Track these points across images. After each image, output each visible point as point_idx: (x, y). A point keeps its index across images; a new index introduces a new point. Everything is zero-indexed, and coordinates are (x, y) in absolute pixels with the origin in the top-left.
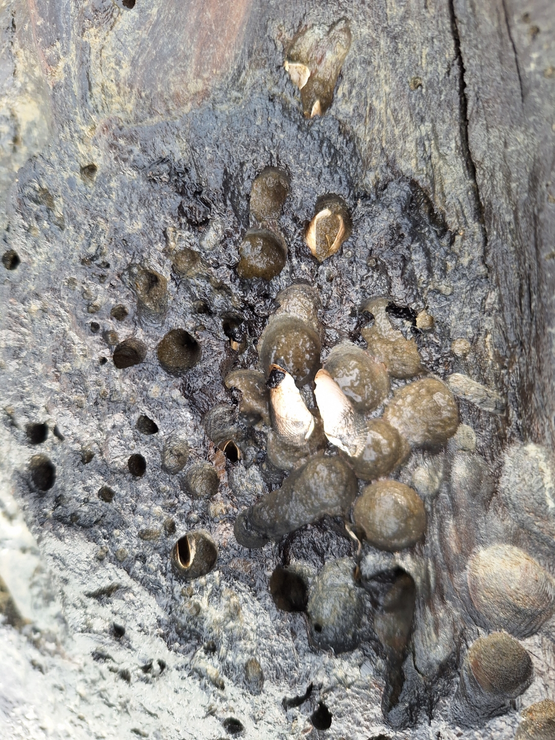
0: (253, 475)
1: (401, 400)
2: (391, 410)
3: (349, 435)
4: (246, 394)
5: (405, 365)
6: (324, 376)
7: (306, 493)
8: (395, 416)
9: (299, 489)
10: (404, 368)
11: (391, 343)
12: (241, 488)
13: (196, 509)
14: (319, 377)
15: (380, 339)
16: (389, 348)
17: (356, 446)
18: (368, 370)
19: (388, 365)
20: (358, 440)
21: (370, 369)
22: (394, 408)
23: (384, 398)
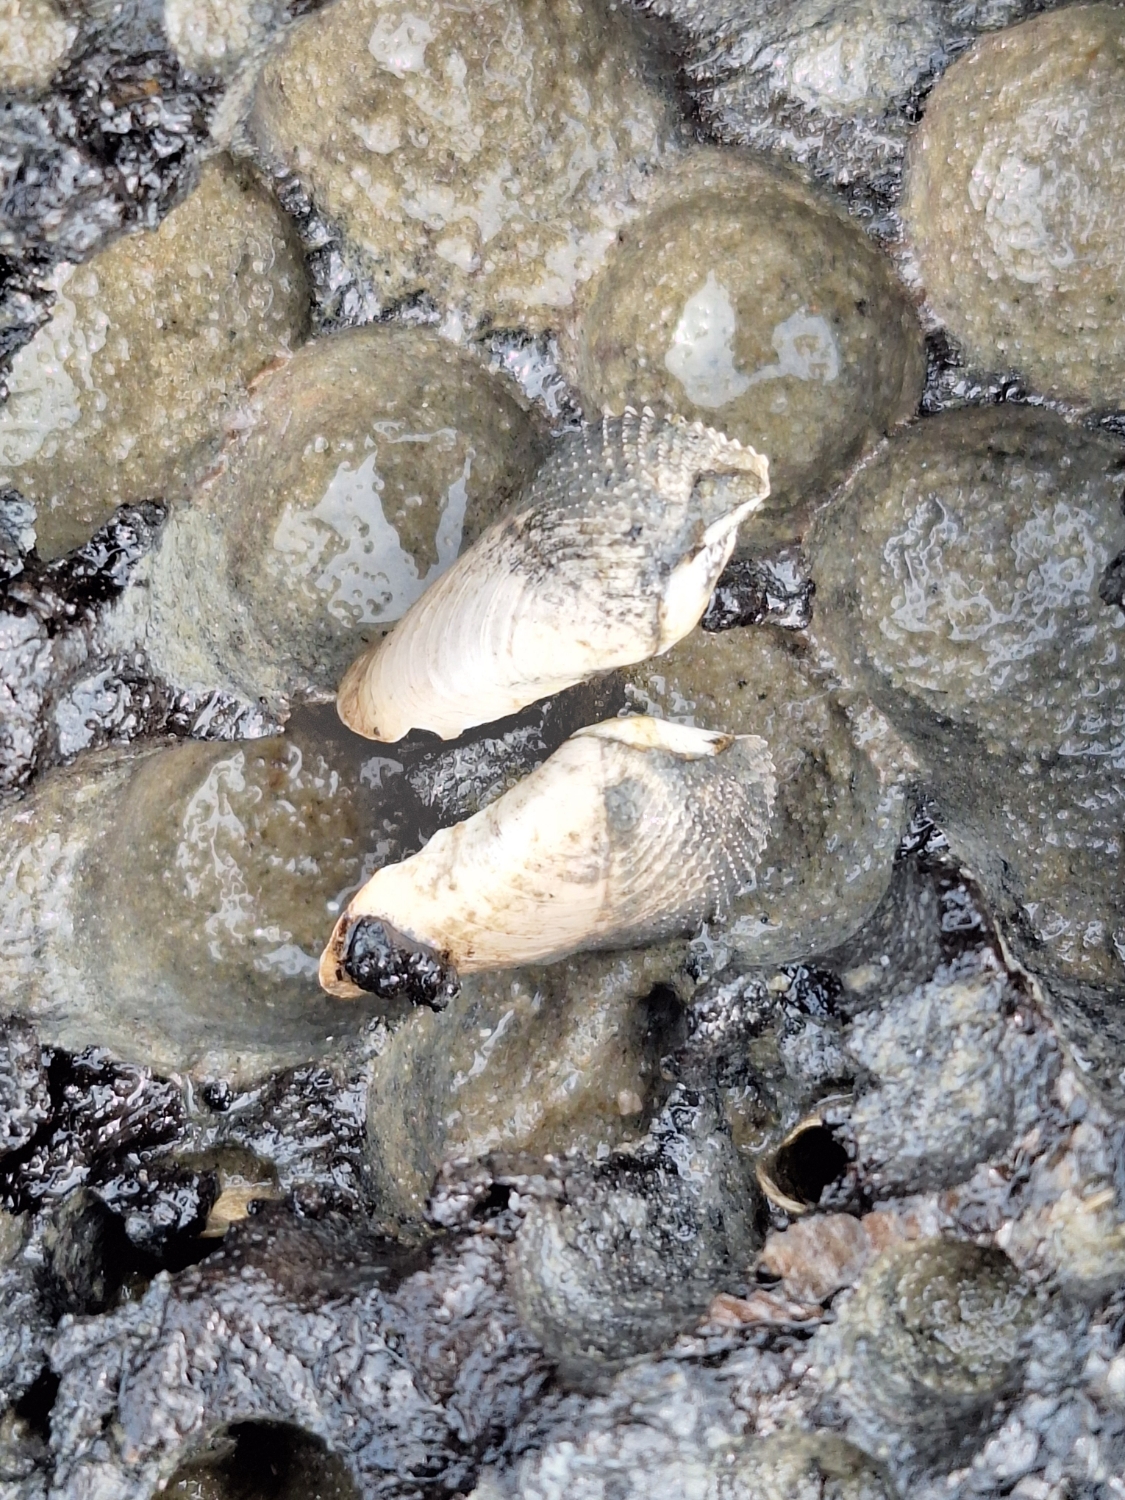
0: (903, 1042)
1: (444, 248)
2: (509, 292)
3: (635, 532)
4: (539, 1090)
5: (246, 259)
6: (365, 692)
7: (1064, 676)
8: (540, 261)
9: (1042, 725)
10: (258, 266)
11: (140, 355)
12: (978, 1109)
13: (1079, 1366)
14: (373, 721)
15: (131, 417)
16: (169, 359)
17: (698, 479)
18: (320, 442)
19: (262, 352)
20: (665, 474)
21: (309, 438)
22: (499, 275)
23: (444, 344)
